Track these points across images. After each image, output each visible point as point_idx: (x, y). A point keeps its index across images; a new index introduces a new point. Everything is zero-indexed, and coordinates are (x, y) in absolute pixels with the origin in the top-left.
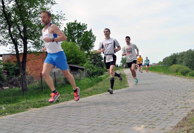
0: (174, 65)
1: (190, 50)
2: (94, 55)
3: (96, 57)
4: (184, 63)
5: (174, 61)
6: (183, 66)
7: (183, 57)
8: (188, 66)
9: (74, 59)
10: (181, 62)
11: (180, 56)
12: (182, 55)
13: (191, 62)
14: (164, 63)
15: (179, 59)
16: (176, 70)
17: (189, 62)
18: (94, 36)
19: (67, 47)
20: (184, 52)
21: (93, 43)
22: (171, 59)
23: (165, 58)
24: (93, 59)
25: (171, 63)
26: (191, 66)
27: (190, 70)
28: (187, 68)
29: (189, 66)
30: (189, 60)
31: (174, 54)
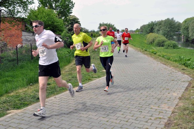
0: (151, 33)
1: (168, 19)
2: (71, 20)
3: (73, 22)
4: (161, 32)
5: (152, 29)
6: (160, 36)
7: (160, 25)
8: (164, 36)
9: (51, 27)
10: (158, 30)
11: (158, 25)
12: (160, 23)
13: (168, 32)
14: (141, 30)
15: (157, 28)
16: (152, 39)
17: (166, 32)
18: (72, 2)
19: (44, 14)
20: (162, 21)
21: (72, 9)
22: (149, 27)
23: (143, 26)
24: (70, 24)
25: (148, 31)
26: (168, 35)
27: (167, 40)
28: (164, 38)
29: (166, 36)
30: (166, 29)
31: (152, 22)
